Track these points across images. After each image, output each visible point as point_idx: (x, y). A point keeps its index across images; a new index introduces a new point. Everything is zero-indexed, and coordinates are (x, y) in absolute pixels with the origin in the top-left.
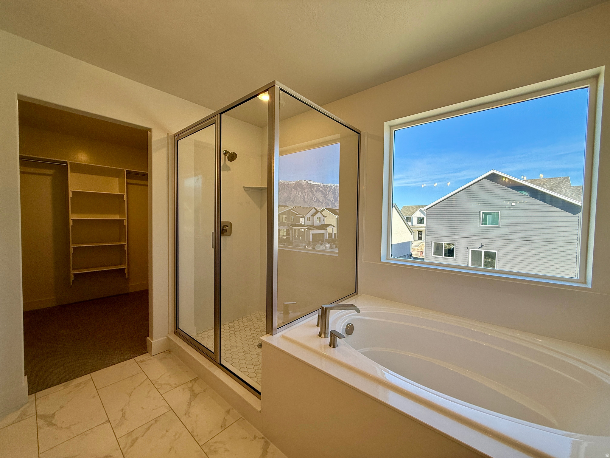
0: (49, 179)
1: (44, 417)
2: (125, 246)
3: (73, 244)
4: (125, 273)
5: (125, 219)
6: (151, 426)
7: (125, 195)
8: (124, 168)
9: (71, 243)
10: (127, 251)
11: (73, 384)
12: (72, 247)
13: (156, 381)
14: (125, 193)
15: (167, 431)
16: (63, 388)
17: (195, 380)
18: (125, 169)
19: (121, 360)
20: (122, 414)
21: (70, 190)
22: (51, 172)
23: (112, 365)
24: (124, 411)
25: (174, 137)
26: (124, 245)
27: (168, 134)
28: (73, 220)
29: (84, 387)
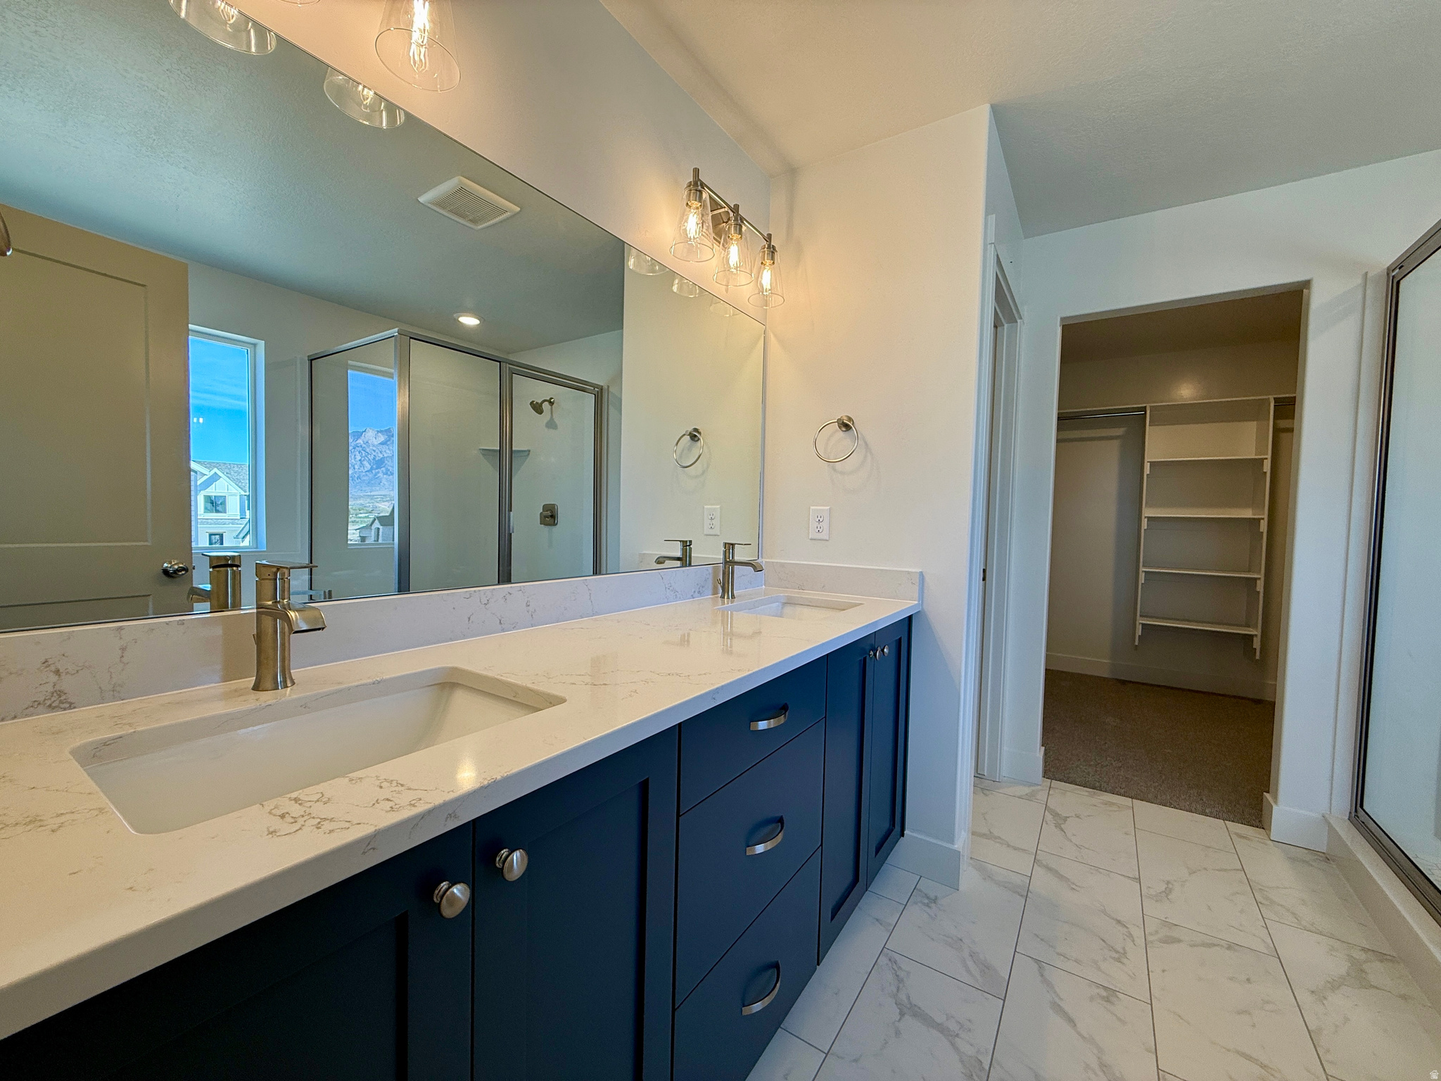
0: (1116, 444)
1: (1056, 815)
2: (1258, 581)
3: (1143, 566)
4: (1254, 647)
5: (1262, 517)
6: (1215, 945)
7: (1266, 459)
8: (1270, 395)
9: (1141, 564)
10: (1261, 595)
11: (1101, 798)
12: (1143, 571)
13: (1262, 888)
14: (1267, 454)
15: (1248, 980)
16: (1087, 794)
17: (1382, 957)
18: (1270, 397)
19: (1195, 809)
20: (1166, 889)
21: (1147, 459)
22: (1120, 431)
23: (1175, 807)
24: (1170, 886)
25: (1388, 274)
26: (1256, 579)
27: (1366, 273)
28: (1149, 518)
29: (1115, 811)
